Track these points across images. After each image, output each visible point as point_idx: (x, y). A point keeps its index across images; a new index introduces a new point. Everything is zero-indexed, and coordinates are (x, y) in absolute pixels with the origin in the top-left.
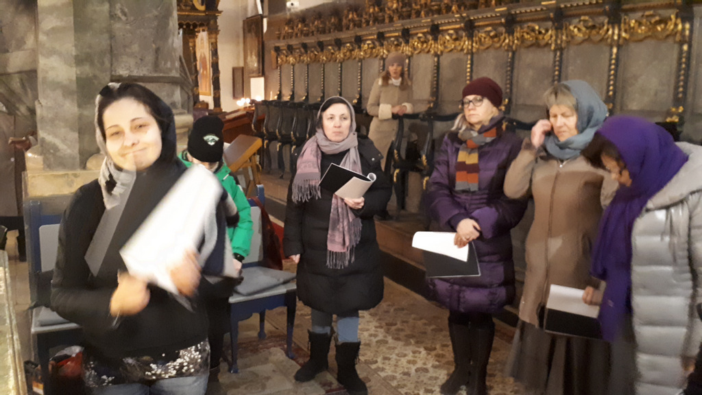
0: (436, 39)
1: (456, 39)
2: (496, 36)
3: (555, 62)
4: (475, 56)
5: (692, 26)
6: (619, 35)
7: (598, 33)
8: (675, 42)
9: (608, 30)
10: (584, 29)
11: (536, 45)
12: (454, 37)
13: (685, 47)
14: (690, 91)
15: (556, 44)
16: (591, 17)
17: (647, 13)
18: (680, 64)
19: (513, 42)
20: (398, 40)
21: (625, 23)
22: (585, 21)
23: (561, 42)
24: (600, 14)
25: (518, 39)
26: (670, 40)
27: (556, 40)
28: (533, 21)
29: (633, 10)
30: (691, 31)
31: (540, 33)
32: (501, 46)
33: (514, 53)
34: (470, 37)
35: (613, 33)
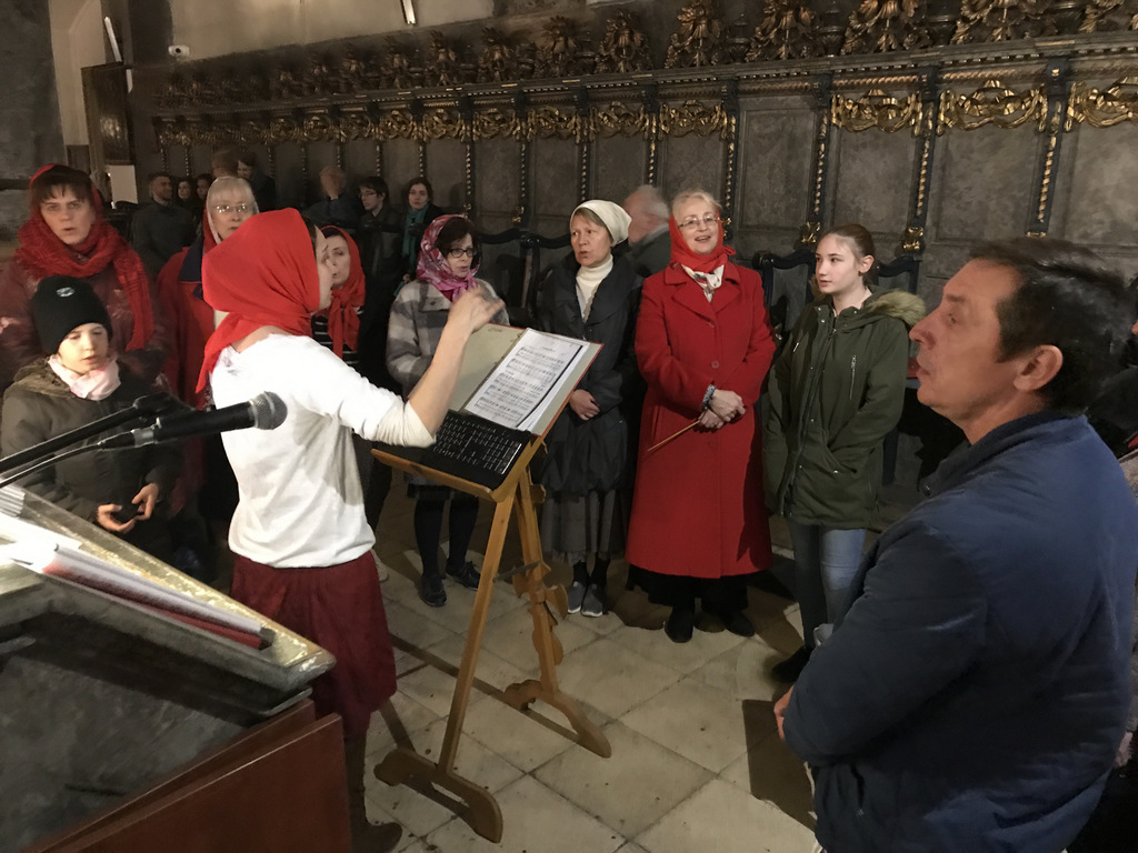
0: (419, 121)
1: (449, 122)
2: (503, 121)
3: (581, 158)
4: (477, 146)
5: (738, 120)
6: (658, 128)
7: (633, 124)
8: (720, 139)
9: (645, 121)
10: (615, 118)
11: (557, 135)
12: (445, 118)
13: (732, 147)
14: (738, 199)
15: (582, 135)
16: (623, 103)
17: (689, 102)
18: (726, 166)
19: (527, 131)
20: (362, 118)
21: (664, 113)
22: (616, 107)
23: (588, 133)
24: (634, 99)
25: (532, 127)
26: (715, 137)
27: (582, 131)
28: (552, 103)
29: (674, 97)
30: (737, 125)
31: (561, 120)
32: (511, 134)
33: (528, 144)
34: (469, 120)
35: (651, 125)
